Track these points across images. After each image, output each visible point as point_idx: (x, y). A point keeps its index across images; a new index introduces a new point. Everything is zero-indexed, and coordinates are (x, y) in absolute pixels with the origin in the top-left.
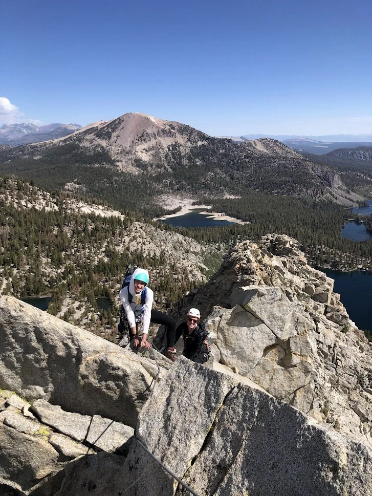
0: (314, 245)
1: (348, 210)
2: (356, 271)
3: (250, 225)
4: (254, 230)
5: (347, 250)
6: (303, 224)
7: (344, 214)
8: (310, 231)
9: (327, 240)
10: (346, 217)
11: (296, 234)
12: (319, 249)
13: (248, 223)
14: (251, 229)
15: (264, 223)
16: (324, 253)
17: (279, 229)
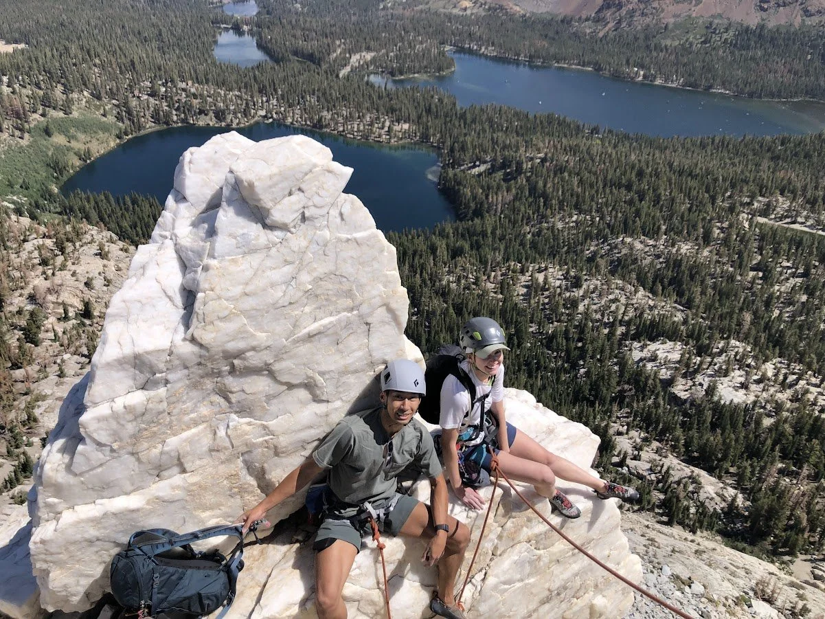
0: (172, 81)
1: (215, 8)
2: (257, 123)
3: (28, 51)
4: (37, 61)
5: (235, 85)
6: (142, 42)
7: (211, 16)
8: (157, 54)
9: (195, 71)
10: (215, 22)
11: (133, 63)
12: (184, 90)
13: (21, 46)
14: (30, 59)
15: (57, 45)
16: (195, 96)
17: (92, 53)
